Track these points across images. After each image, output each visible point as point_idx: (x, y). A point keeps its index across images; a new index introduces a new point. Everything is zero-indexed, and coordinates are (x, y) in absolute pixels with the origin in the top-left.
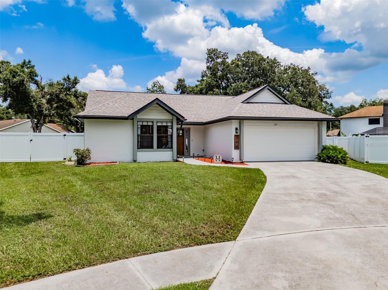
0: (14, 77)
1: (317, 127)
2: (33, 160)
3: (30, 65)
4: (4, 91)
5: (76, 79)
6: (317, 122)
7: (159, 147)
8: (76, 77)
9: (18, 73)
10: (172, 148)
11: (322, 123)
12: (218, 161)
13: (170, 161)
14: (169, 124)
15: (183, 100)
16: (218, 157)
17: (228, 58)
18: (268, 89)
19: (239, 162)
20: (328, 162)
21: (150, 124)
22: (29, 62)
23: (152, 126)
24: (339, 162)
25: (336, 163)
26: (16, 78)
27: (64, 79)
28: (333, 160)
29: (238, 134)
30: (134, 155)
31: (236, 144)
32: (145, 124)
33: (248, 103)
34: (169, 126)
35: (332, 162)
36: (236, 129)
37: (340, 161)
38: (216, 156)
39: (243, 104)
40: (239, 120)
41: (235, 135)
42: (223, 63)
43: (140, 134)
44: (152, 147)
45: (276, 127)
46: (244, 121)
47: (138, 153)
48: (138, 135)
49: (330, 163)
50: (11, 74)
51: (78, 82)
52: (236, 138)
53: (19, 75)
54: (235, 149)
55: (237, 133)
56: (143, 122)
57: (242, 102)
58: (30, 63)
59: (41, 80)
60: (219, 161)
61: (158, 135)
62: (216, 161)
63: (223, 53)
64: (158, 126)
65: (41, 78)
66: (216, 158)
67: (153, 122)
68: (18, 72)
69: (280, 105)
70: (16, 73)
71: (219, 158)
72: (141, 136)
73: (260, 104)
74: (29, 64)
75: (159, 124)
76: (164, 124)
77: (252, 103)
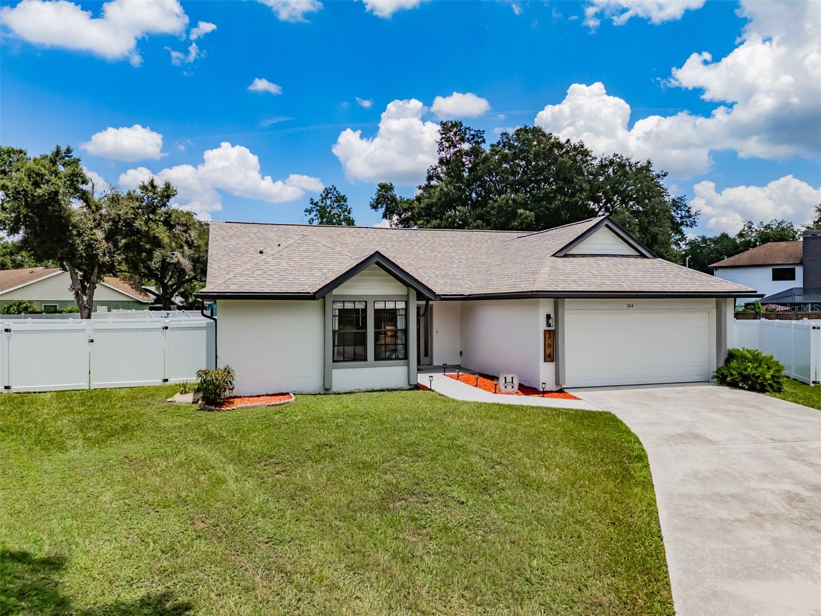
0: (36, 185)
1: (715, 310)
2: (96, 384)
3: (69, 157)
4: (13, 215)
5: (168, 186)
6: (714, 299)
7: (377, 358)
8: (169, 184)
9: (46, 177)
10: (406, 357)
11: (726, 300)
12: (509, 387)
13: (401, 389)
14: (401, 305)
15: (412, 242)
16: (509, 380)
17: (484, 141)
18: (607, 226)
19: (555, 388)
20: (743, 388)
21: (360, 306)
22: (69, 151)
23: (365, 311)
24: (769, 388)
25: (762, 390)
26: (40, 188)
27: (144, 188)
28: (756, 385)
29: (552, 328)
30: (326, 376)
31: (548, 351)
32: (349, 306)
33: (566, 256)
34: (399, 309)
35: (752, 389)
36: (548, 317)
37: (770, 385)
38: (505, 378)
39: (556, 258)
40: (553, 299)
41: (545, 331)
42: (475, 152)
43: (337, 328)
44: (365, 359)
45: (631, 310)
46: (566, 299)
47: (334, 371)
48: (334, 332)
49: (748, 390)
50: (29, 178)
51: (172, 194)
52: (547, 336)
53: (48, 181)
54: (545, 361)
55: (549, 325)
56: (344, 302)
57: (553, 256)
58: (69, 153)
59: (93, 188)
60: (513, 387)
61: (376, 330)
62: (506, 387)
63: (475, 131)
64: (377, 312)
65: (93, 184)
66: (506, 383)
67: (366, 302)
68: (45, 175)
69: (632, 260)
70: (42, 176)
71: (512, 382)
72: (340, 334)
73: (592, 259)
74: (67, 156)
75: (380, 306)
76: (390, 305)
77: (574, 256)
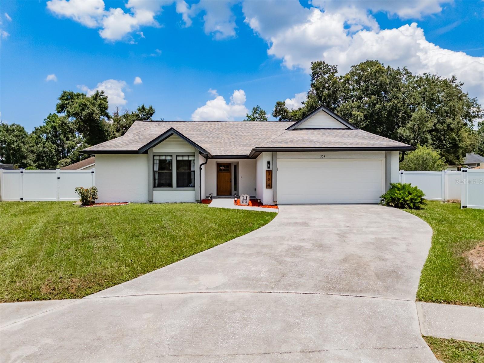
0: (83, 110)
1: (385, 159)
3: (103, 96)
4: (77, 126)
5: (151, 108)
6: (384, 152)
7: (178, 186)
8: (151, 107)
9: (88, 106)
10: (193, 186)
11: (391, 153)
12: (245, 202)
13: (192, 203)
14: (191, 158)
15: (239, 128)
16: (245, 198)
17: (337, 72)
18: (323, 110)
19: (273, 204)
20: (392, 206)
21: (169, 158)
22: (102, 92)
23: (171, 161)
24: (406, 206)
25: (402, 207)
26: (84, 111)
27: (139, 110)
28: (400, 204)
29: (271, 169)
31: (268, 182)
32: (163, 158)
33: (294, 130)
35: (396, 206)
36: (269, 163)
37: (408, 205)
38: (243, 197)
39: (288, 131)
40: (272, 152)
41: (267, 171)
42: (331, 78)
43: (157, 170)
44: (170, 185)
45: (323, 160)
46: (277, 152)
47: (154, 192)
48: (154, 172)
50: (80, 107)
51: (153, 112)
52: (268, 174)
53: (88, 108)
54: (266, 188)
55: (269, 167)
56: (160, 156)
57: (288, 129)
58: (103, 94)
59: (118, 111)
60: (246, 202)
61: (178, 171)
62: (243, 202)
63: (331, 66)
64: (178, 161)
65: (118, 110)
66: (243, 200)
67: (172, 156)
68: (87, 105)
70: (86, 105)
71: (246, 199)
72: (159, 173)
73: (312, 131)
74: (101, 96)
75: (180, 158)
76: (186, 158)
77: (301, 129)
